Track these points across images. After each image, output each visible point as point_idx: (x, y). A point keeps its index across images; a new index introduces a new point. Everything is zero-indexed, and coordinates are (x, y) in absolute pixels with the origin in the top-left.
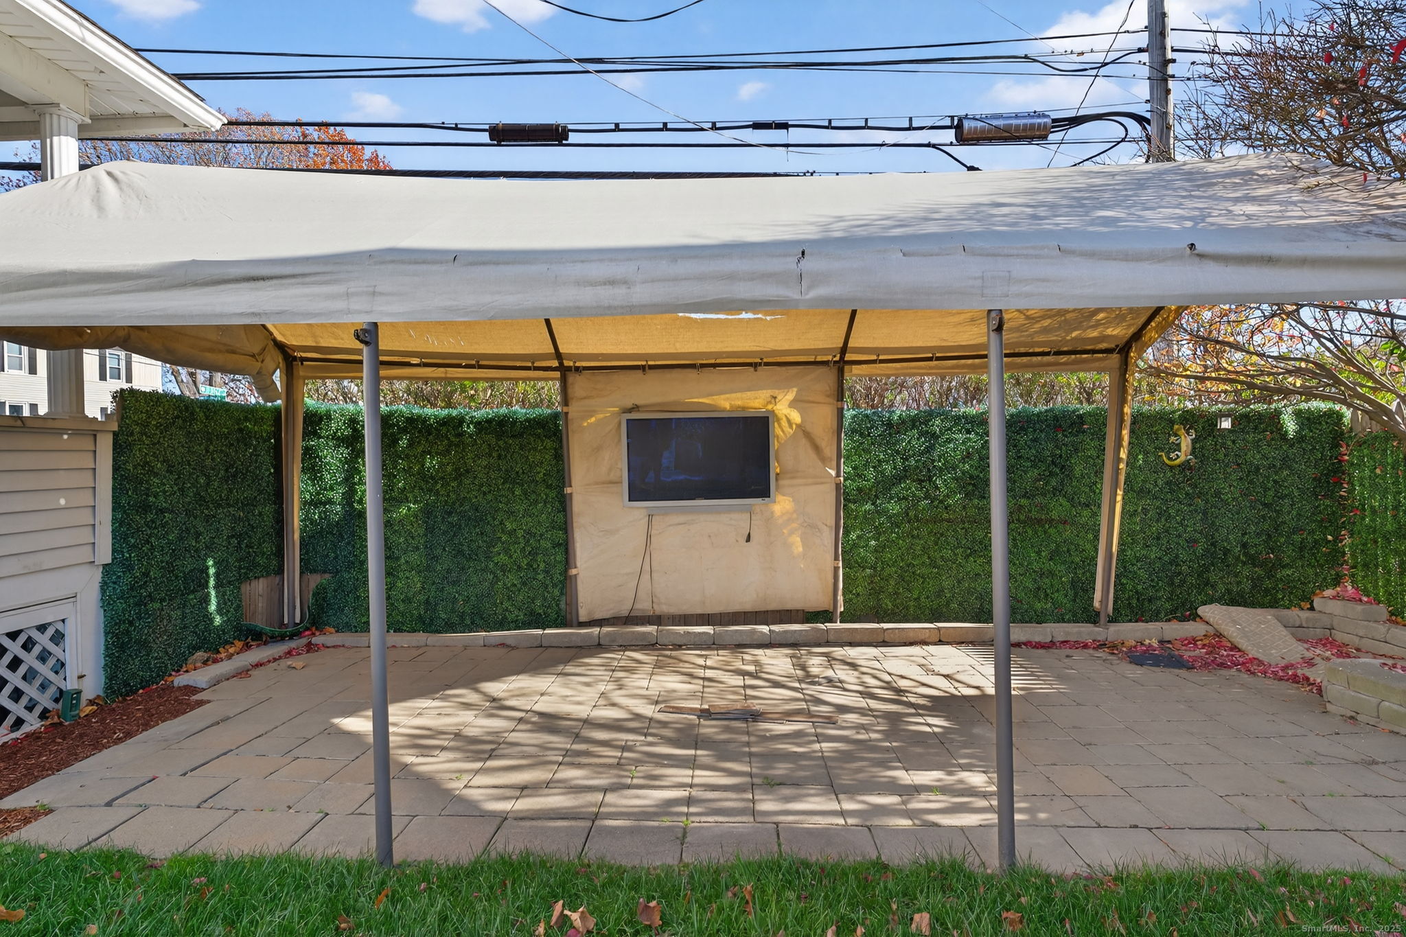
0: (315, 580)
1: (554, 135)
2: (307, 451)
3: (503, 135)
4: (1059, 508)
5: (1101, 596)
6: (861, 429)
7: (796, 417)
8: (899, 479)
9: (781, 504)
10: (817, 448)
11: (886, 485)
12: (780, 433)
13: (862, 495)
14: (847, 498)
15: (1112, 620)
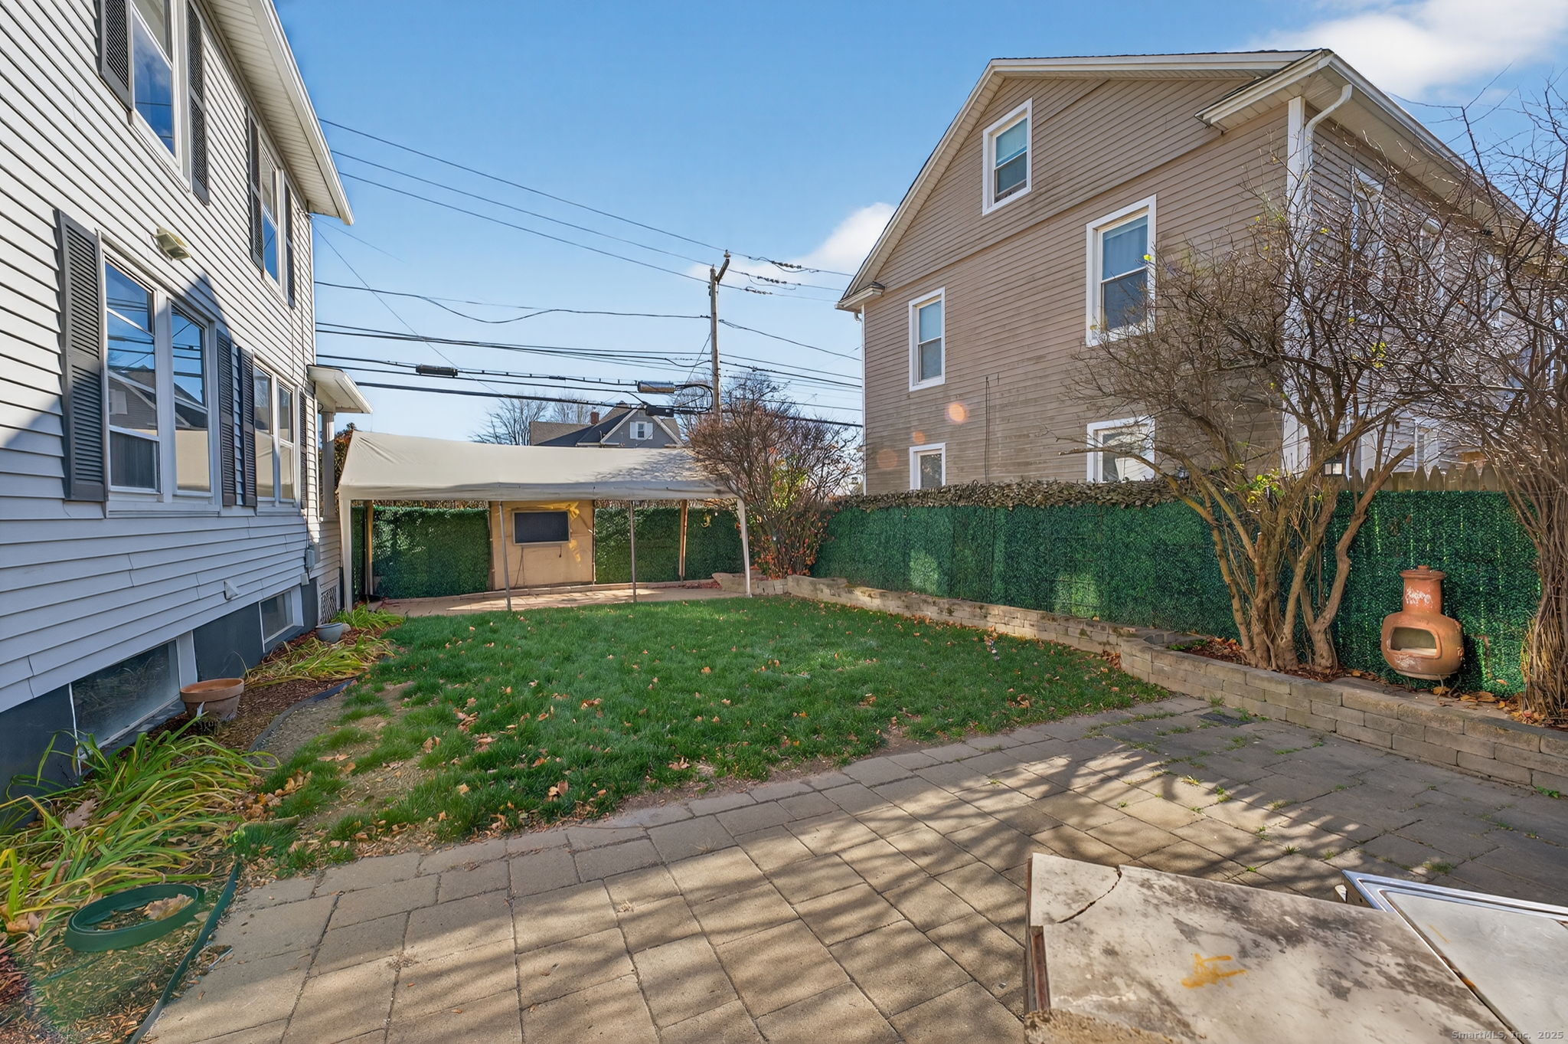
0: (378, 579)
1: (451, 373)
2: (375, 526)
3: (422, 370)
4: (669, 542)
5: (681, 572)
6: (600, 516)
7: (577, 512)
8: (615, 534)
9: (572, 544)
10: (586, 524)
11: (609, 536)
12: (572, 518)
13: (602, 540)
14: (596, 541)
15: (685, 579)
